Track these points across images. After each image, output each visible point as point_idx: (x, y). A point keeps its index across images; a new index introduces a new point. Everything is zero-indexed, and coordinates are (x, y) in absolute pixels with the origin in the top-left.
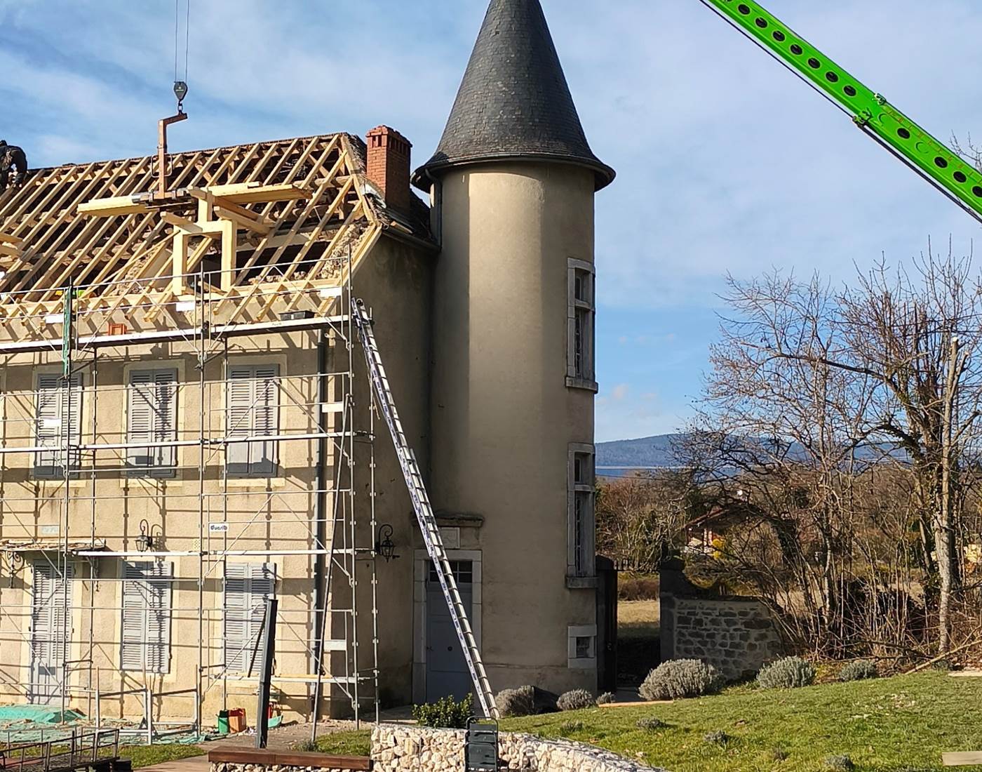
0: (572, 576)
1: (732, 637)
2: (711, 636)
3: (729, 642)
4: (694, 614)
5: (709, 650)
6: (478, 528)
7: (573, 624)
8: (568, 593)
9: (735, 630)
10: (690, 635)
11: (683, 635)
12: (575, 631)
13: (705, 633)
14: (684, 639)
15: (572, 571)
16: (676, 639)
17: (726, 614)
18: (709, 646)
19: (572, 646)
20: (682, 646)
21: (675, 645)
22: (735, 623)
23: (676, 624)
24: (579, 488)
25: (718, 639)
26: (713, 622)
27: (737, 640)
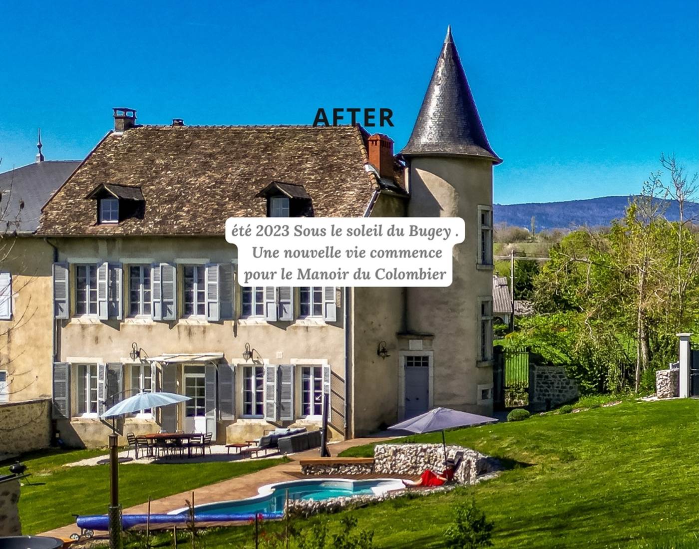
0: (480, 361)
1: (562, 383)
2: (552, 383)
3: (560, 386)
4: (545, 373)
5: (551, 390)
6: (432, 340)
7: (480, 384)
8: (478, 369)
9: (564, 380)
10: (543, 383)
11: (539, 383)
12: (481, 387)
13: (549, 382)
14: (539, 385)
15: (480, 358)
16: (535, 385)
17: (560, 373)
18: (551, 388)
19: (480, 394)
20: (538, 389)
21: (535, 388)
22: (564, 377)
23: (536, 378)
24: (484, 318)
25: (556, 385)
26: (553, 376)
27: (564, 385)
